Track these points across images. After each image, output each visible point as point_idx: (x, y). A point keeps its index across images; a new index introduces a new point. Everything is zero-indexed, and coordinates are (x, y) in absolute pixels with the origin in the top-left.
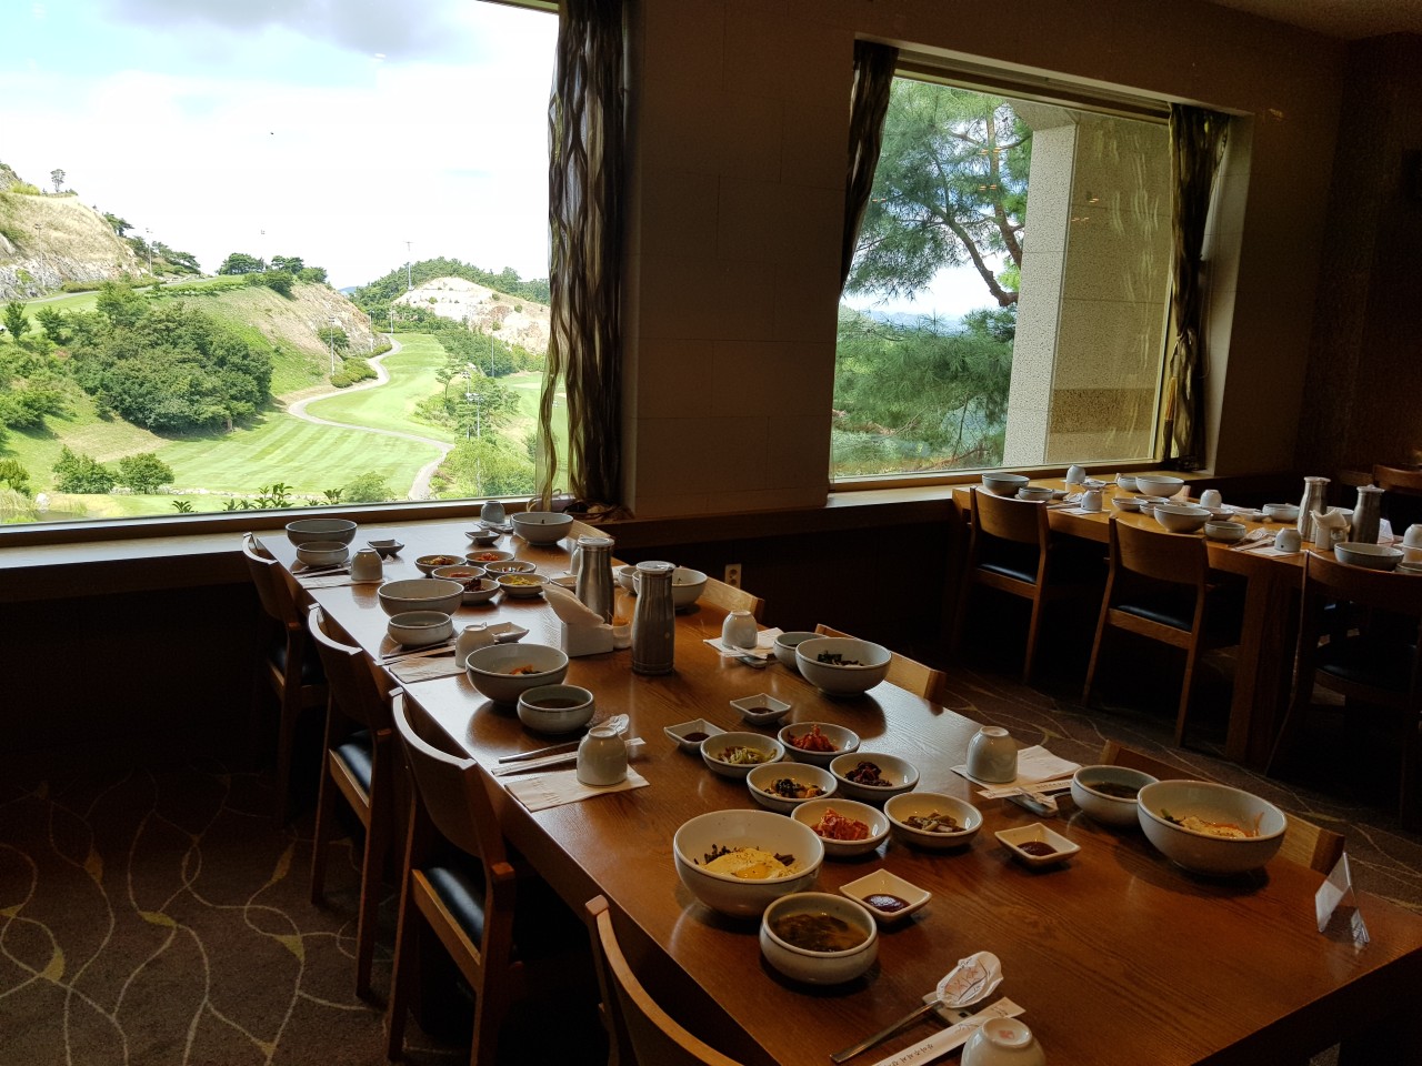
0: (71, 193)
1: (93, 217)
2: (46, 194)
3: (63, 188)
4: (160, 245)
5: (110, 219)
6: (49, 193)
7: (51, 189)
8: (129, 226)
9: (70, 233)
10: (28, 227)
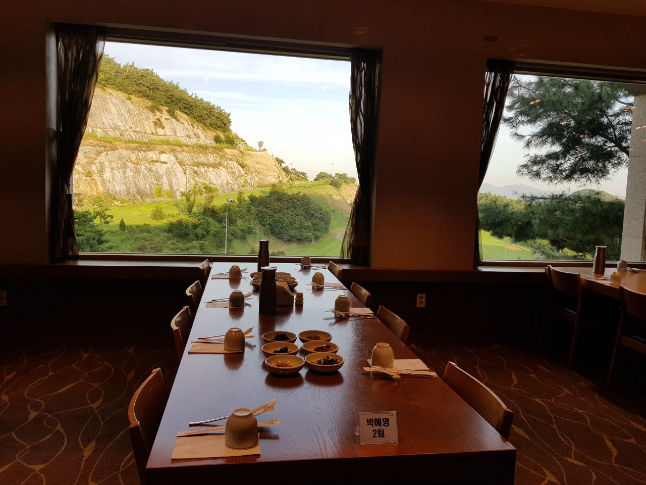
0: (265, 150)
1: (271, 158)
2: (256, 151)
3: (262, 148)
4: (294, 169)
5: (277, 159)
6: (257, 150)
7: (258, 149)
8: (284, 162)
9: (262, 165)
10: (249, 164)
